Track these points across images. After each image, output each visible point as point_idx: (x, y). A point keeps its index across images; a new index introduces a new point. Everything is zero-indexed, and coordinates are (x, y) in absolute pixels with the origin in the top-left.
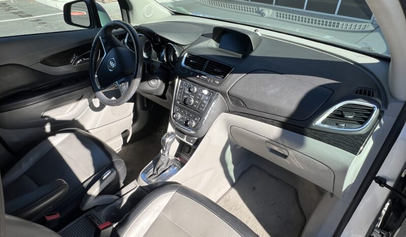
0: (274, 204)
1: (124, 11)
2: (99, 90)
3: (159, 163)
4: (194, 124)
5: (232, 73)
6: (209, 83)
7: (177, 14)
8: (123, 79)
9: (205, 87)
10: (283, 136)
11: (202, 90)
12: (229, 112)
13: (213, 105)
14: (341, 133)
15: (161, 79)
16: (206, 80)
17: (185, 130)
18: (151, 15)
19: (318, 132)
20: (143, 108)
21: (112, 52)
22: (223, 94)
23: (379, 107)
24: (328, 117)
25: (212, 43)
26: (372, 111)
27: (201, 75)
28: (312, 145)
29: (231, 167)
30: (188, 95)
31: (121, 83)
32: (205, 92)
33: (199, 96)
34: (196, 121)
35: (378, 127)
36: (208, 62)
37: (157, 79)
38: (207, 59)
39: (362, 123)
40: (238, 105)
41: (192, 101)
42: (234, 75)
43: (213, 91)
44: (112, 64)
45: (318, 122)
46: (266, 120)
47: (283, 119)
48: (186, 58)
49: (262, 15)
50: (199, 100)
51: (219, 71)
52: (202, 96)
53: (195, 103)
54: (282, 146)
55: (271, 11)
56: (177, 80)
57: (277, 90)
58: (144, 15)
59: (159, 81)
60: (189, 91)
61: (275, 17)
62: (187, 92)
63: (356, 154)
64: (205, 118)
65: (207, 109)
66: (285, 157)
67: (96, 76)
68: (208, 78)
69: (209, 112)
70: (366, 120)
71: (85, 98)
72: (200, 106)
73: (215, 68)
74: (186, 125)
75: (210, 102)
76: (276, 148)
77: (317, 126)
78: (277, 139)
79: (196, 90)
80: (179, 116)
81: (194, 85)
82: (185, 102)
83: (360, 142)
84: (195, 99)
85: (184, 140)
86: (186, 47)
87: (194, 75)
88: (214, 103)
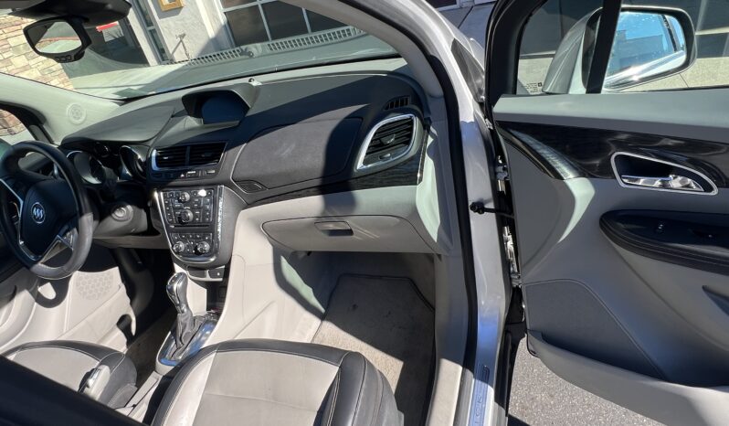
0: (390, 313)
1: (34, 128)
2: (36, 262)
3: (180, 327)
4: (207, 246)
5: (228, 149)
6: (202, 177)
7: (128, 101)
8: (66, 228)
9: (199, 186)
10: (327, 204)
11: (197, 193)
12: (249, 205)
13: (220, 206)
14: (391, 165)
15: (131, 204)
16: (195, 176)
17: (199, 261)
18: (83, 117)
19: (366, 178)
20: (138, 269)
21: (31, 194)
22: (228, 184)
23: (417, 114)
24: (367, 154)
25: (191, 122)
26: (411, 122)
27: (185, 172)
28: (368, 198)
29: (307, 292)
30: (180, 208)
31: (65, 234)
32: (202, 193)
33: (196, 203)
34: (208, 241)
35: (430, 140)
36: (189, 148)
37: (124, 206)
38: (186, 146)
39: (408, 143)
40: (256, 191)
41: (190, 214)
42: (231, 152)
43: (211, 186)
44: (39, 213)
45: (360, 165)
46: (300, 193)
47: (317, 182)
48: (157, 157)
49: (250, 55)
50: (199, 208)
51: (209, 155)
52: (200, 200)
53: (195, 216)
54: (335, 219)
55: (258, 45)
56: (156, 195)
57: (293, 146)
58: (70, 122)
59: (129, 207)
60: (180, 201)
61: (268, 51)
62: (178, 205)
63: (416, 184)
64: (219, 230)
65: (215, 215)
66: (349, 232)
67: (21, 243)
68: (197, 171)
69: (219, 219)
70: (410, 136)
71: (22, 290)
72: (205, 216)
73: (203, 153)
74: (198, 254)
75: (215, 203)
76: (331, 226)
77: (359, 170)
78: (324, 212)
79: (187, 196)
80: (182, 245)
81: (183, 191)
82: (181, 222)
83: (414, 166)
84: (193, 210)
85: (208, 278)
86: (151, 142)
87: (177, 176)
88: (221, 203)
